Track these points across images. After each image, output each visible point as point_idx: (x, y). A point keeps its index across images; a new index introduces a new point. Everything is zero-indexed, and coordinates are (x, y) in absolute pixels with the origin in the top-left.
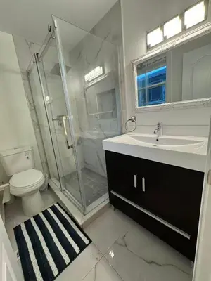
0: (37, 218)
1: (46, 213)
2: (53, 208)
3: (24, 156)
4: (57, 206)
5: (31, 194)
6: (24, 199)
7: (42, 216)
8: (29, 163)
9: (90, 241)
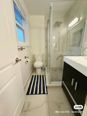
0: (38, 76)
1: (40, 76)
2: (43, 76)
3: (40, 56)
4: (44, 76)
5: (39, 68)
6: (37, 69)
7: (39, 76)
8: (41, 59)
9: (47, 94)
